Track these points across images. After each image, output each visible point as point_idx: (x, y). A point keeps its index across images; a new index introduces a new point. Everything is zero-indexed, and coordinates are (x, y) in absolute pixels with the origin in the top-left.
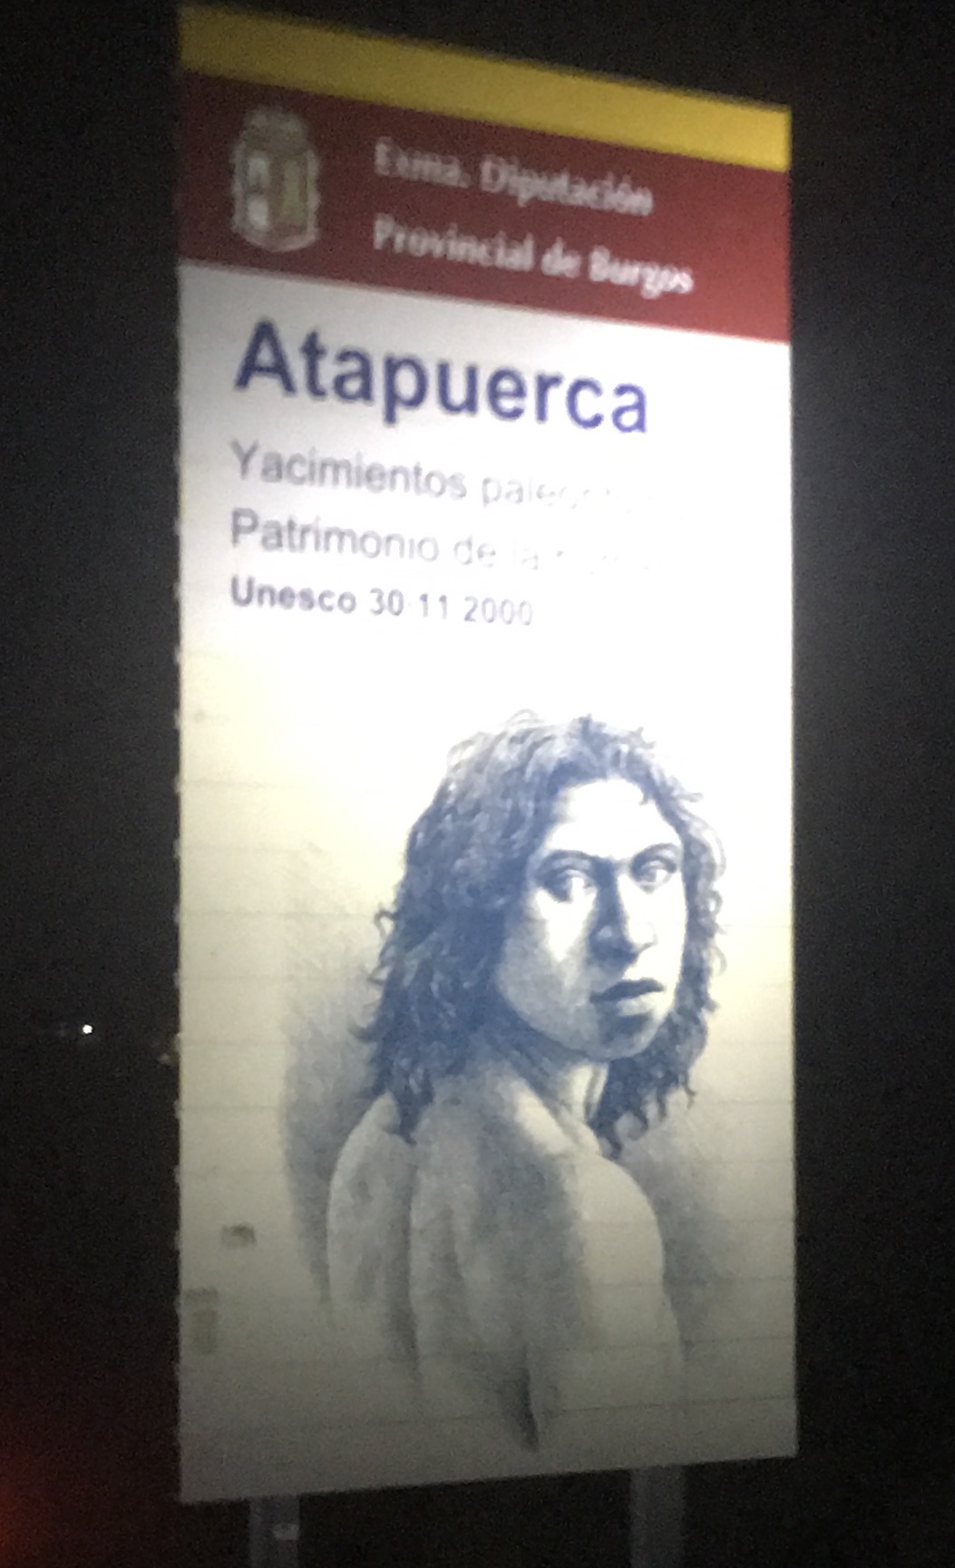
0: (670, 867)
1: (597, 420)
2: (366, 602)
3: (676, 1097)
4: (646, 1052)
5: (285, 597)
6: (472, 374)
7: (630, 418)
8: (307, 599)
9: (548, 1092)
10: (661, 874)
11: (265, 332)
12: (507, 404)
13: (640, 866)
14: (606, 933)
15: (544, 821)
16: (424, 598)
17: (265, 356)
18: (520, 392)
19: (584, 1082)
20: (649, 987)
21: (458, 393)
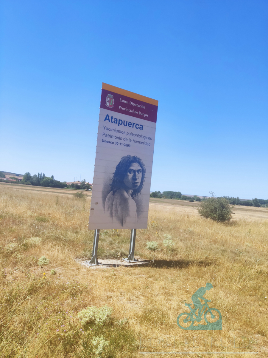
0: (141, 172)
1: (138, 128)
2: (115, 143)
3: (139, 193)
4: (137, 189)
5: (107, 142)
6: (127, 122)
7: (141, 128)
8: (109, 142)
9: (127, 192)
10: (140, 172)
11: (108, 115)
12: (130, 125)
13: (138, 171)
14: (134, 177)
15: (130, 166)
16: (120, 143)
17: (107, 118)
18: (131, 124)
19: (131, 191)
20: (138, 183)
21: (125, 124)
